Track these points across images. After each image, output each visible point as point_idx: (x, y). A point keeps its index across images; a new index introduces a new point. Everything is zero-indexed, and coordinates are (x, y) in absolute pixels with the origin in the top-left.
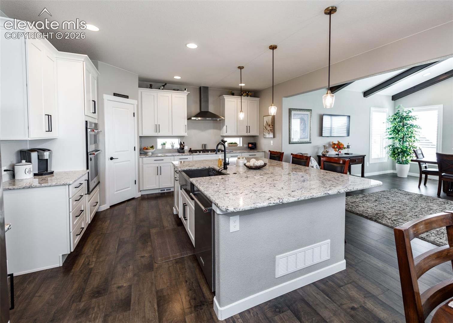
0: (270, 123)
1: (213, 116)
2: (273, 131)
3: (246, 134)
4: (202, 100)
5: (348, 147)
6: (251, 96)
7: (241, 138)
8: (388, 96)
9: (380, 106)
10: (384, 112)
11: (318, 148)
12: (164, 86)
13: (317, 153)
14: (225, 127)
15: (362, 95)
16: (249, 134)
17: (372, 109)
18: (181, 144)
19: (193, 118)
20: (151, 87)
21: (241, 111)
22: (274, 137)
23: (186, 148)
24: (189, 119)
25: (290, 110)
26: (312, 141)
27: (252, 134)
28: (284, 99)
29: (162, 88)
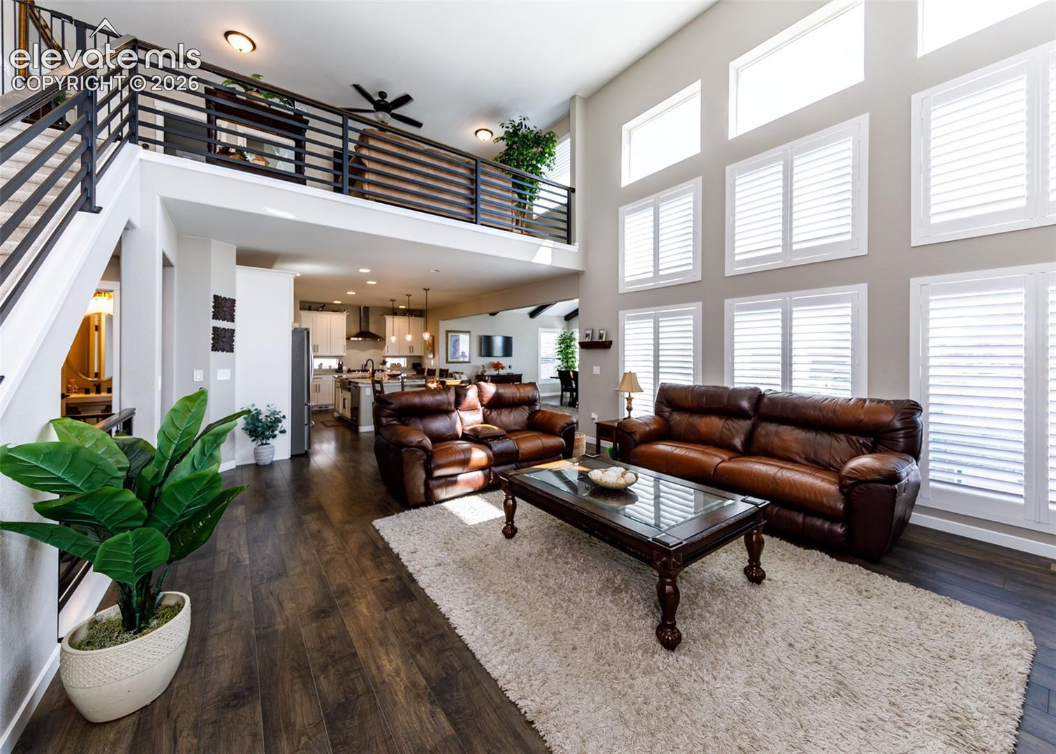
0: (431, 343)
1: (374, 337)
2: (433, 352)
3: (409, 354)
4: (362, 320)
5: (510, 367)
6: (416, 316)
7: (406, 359)
8: (559, 317)
9: (549, 327)
10: (555, 332)
11: (479, 368)
12: (322, 307)
13: (478, 372)
14: (386, 347)
15: (528, 317)
16: (412, 354)
17: (540, 329)
18: (339, 364)
19: (352, 339)
20: (310, 309)
21: (393, 335)
22: (434, 357)
23: (344, 368)
24: (348, 339)
25: (447, 332)
26: (471, 361)
27: (416, 353)
28: (440, 322)
29: (321, 309)
